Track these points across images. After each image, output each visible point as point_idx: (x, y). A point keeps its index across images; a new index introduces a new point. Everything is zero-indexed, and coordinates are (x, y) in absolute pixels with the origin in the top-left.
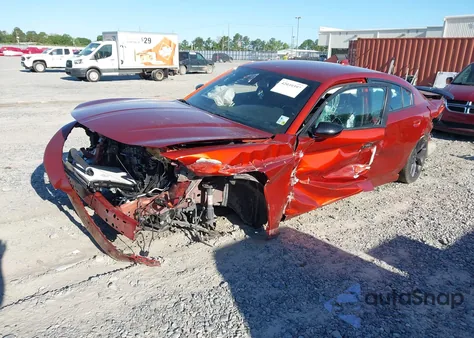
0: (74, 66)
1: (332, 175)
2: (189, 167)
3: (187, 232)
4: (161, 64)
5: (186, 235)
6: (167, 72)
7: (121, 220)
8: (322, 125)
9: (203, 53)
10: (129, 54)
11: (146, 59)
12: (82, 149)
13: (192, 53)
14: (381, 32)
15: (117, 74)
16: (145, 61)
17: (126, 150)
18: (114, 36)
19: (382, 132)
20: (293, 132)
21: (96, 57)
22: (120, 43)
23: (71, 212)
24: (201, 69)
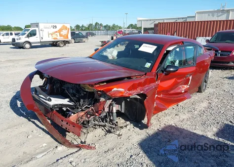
0: (17, 41)
1: (172, 92)
2: (108, 94)
3: (103, 128)
4: (62, 39)
5: (103, 130)
6: (66, 42)
7: (71, 126)
8: (168, 66)
9: (82, 32)
10: (45, 34)
11: (54, 36)
12: (40, 86)
13: (77, 32)
14: (166, 19)
15: (39, 44)
16: (54, 37)
17: (66, 86)
18: (37, 25)
19: (194, 69)
20: (154, 71)
21: (28, 36)
22: (40, 29)
23: (36, 121)
24: (82, 40)
